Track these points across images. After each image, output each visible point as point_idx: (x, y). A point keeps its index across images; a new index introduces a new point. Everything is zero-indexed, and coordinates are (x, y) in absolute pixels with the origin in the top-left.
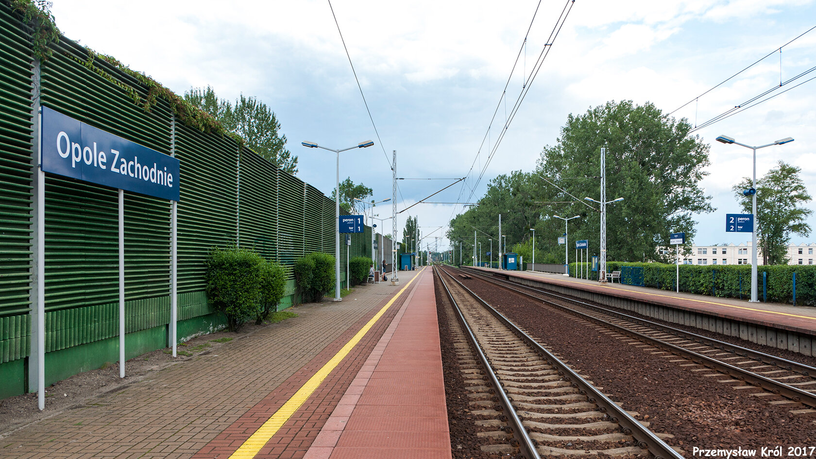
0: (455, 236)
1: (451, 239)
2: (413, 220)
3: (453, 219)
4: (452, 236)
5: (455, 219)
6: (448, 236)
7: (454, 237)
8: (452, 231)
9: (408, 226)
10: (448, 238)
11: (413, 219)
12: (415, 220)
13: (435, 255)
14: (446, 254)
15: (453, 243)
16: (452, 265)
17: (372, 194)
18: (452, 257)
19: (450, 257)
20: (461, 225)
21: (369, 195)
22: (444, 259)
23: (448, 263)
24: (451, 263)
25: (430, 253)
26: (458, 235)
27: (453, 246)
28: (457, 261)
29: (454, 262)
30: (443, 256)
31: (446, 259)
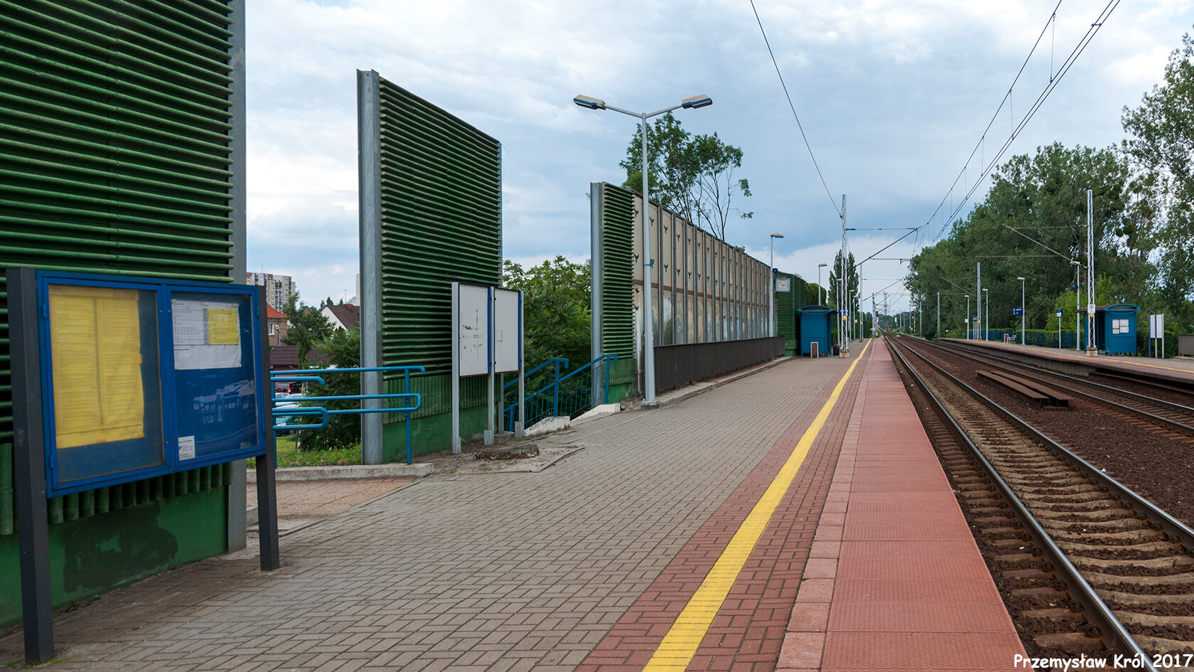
0: (922, 284)
1: (914, 291)
3: (917, 256)
4: (914, 285)
5: (919, 255)
6: (907, 285)
7: (920, 287)
8: (915, 276)
9: (838, 267)
10: (908, 288)
11: (846, 255)
13: (885, 319)
14: (905, 318)
15: (916, 296)
16: (918, 336)
17: (741, 163)
18: (918, 322)
19: (912, 322)
20: (933, 266)
21: (734, 165)
22: (899, 325)
23: (908, 331)
24: (913, 332)
25: (877, 315)
26: (926, 282)
27: (917, 302)
28: (925, 328)
29: (921, 330)
30: (898, 320)
31: (902, 325)
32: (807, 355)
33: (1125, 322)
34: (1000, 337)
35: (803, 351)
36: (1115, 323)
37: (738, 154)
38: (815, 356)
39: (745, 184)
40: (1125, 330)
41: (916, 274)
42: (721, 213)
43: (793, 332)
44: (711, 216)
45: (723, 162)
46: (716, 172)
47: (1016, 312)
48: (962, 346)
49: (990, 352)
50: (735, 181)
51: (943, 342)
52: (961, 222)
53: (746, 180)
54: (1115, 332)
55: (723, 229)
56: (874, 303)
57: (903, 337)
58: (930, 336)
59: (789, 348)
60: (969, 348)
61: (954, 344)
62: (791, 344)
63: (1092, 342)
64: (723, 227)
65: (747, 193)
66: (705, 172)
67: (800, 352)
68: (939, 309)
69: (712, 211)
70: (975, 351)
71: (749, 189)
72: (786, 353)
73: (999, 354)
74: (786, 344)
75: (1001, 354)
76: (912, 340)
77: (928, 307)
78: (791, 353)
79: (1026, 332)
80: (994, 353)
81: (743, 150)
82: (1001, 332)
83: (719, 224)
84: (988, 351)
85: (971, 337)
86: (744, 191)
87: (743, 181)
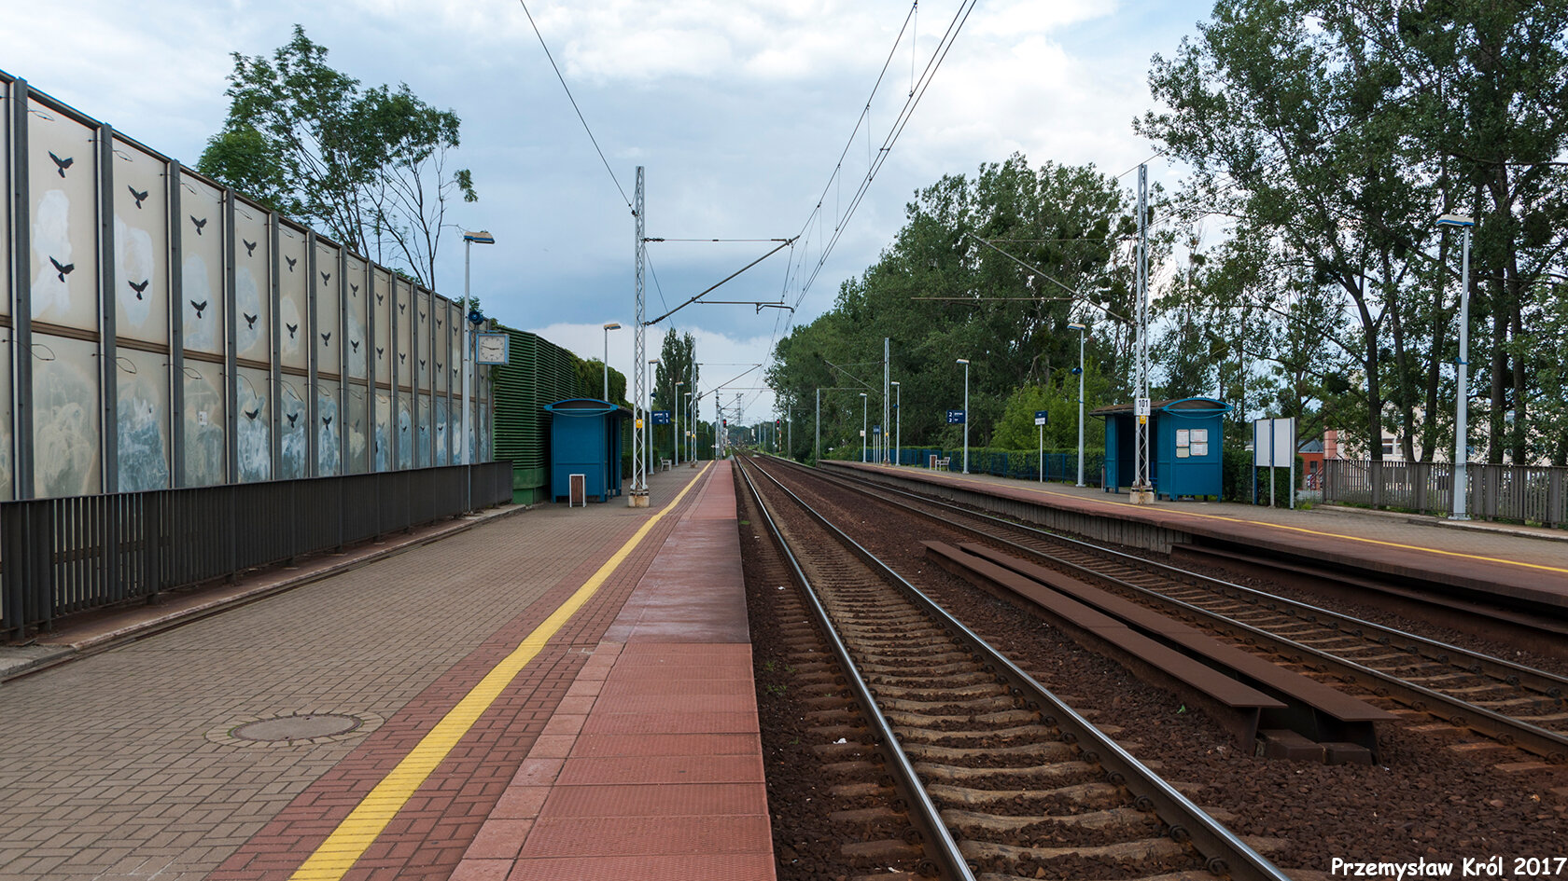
0: (791, 379)
1: (779, 390)
2: (683, 340)
3: (785, 339)
4: (780, 381)
5: (789, 337)
6: (769, 381)
7: (788, 383)
8: (782, 368)
9: (667, 354)
10: (771, 385)
11: (680, 336)
12: (687, 340)
13: (737, 432)
14: (765, 430)
15: (783, 398)
16: (784, 456)
17: (459, 139)
18: (785, 436)
19: (777, 435)
20: (809, 352)
21: (447, 143)
22: (757, 440)
23: (770, 449)
24: (778, 451)
25: (725, 426)
26: (799, 375)
27: (783, 407)
28: (795, 446)
29: (790, 448)
30: (757, 433)
31: (762, 440)
32: (563, 500)
33: (1201, 435)
34: (922, 461)
35: (556, 492)
36: (1182, 437)
37: (452, 123)
38: (578, 504)
39: (464, 179)
40: (1201, 450)
41: (784, 364)
42: (427, 233)
43: (535, 453)
44: (409, 237)
45: (429, 140)
46: (417, 160)
47: (953, 417)
48: (859, 474)
49: (911, 487)
50: (449, 176)
51: (825, 467)
52: (854, 283)
53: (468, 172)
54: (1181, 453)
55: (431, 263)
56: (718, 406)
57: (763, 459)
58: (801, 457)
59: (524, 486)
60: (871, 477)
61: (843, 470)
62: (530, 477)
63: (1143, 473)
64: (432, 259)
65: (471, 197)
66: (396, 160)
67: (550, 495)
68: (818, 417)
69: (411, 230)
70: (883, 484)
71: (473, 188)
72: (516, 497)
73: (927, 490)
74: (517, 479)
75: (933, 492)
76: (776, 462)
77: (801, 414)
78: (530, 496)
79: (969, 452)
80: (919, 489)
81: (459, 115)
82: (922, 451)
83: (424, 252)
84: (908, 485)
85: (870, 459)
86: (464, 192)
87: (462, 173)
